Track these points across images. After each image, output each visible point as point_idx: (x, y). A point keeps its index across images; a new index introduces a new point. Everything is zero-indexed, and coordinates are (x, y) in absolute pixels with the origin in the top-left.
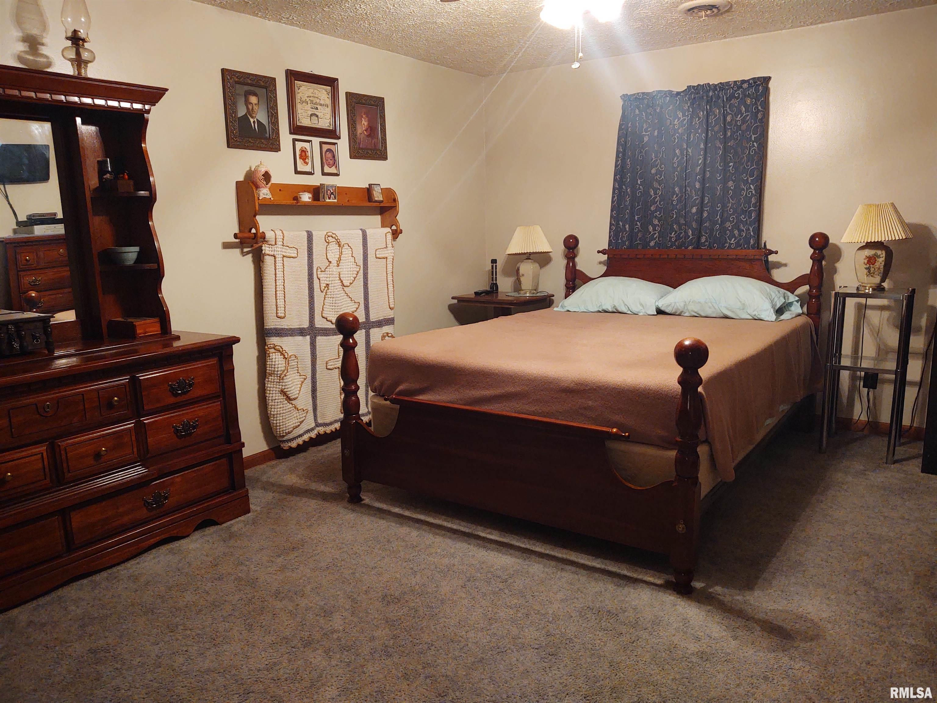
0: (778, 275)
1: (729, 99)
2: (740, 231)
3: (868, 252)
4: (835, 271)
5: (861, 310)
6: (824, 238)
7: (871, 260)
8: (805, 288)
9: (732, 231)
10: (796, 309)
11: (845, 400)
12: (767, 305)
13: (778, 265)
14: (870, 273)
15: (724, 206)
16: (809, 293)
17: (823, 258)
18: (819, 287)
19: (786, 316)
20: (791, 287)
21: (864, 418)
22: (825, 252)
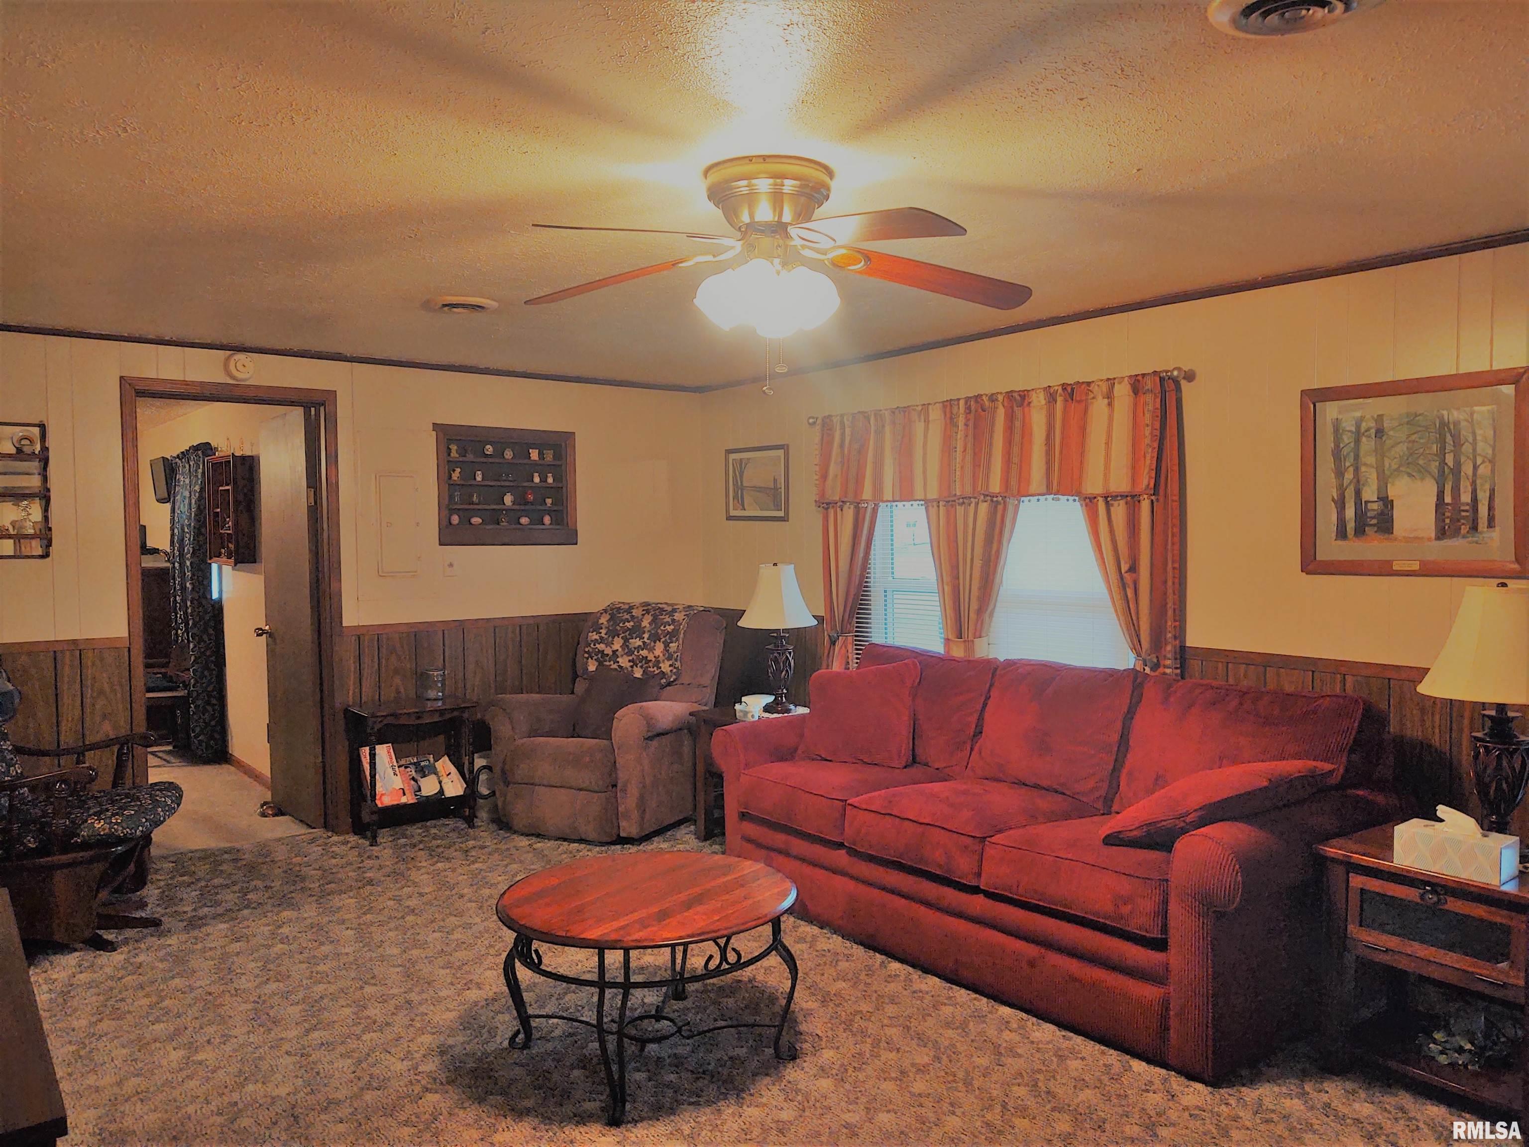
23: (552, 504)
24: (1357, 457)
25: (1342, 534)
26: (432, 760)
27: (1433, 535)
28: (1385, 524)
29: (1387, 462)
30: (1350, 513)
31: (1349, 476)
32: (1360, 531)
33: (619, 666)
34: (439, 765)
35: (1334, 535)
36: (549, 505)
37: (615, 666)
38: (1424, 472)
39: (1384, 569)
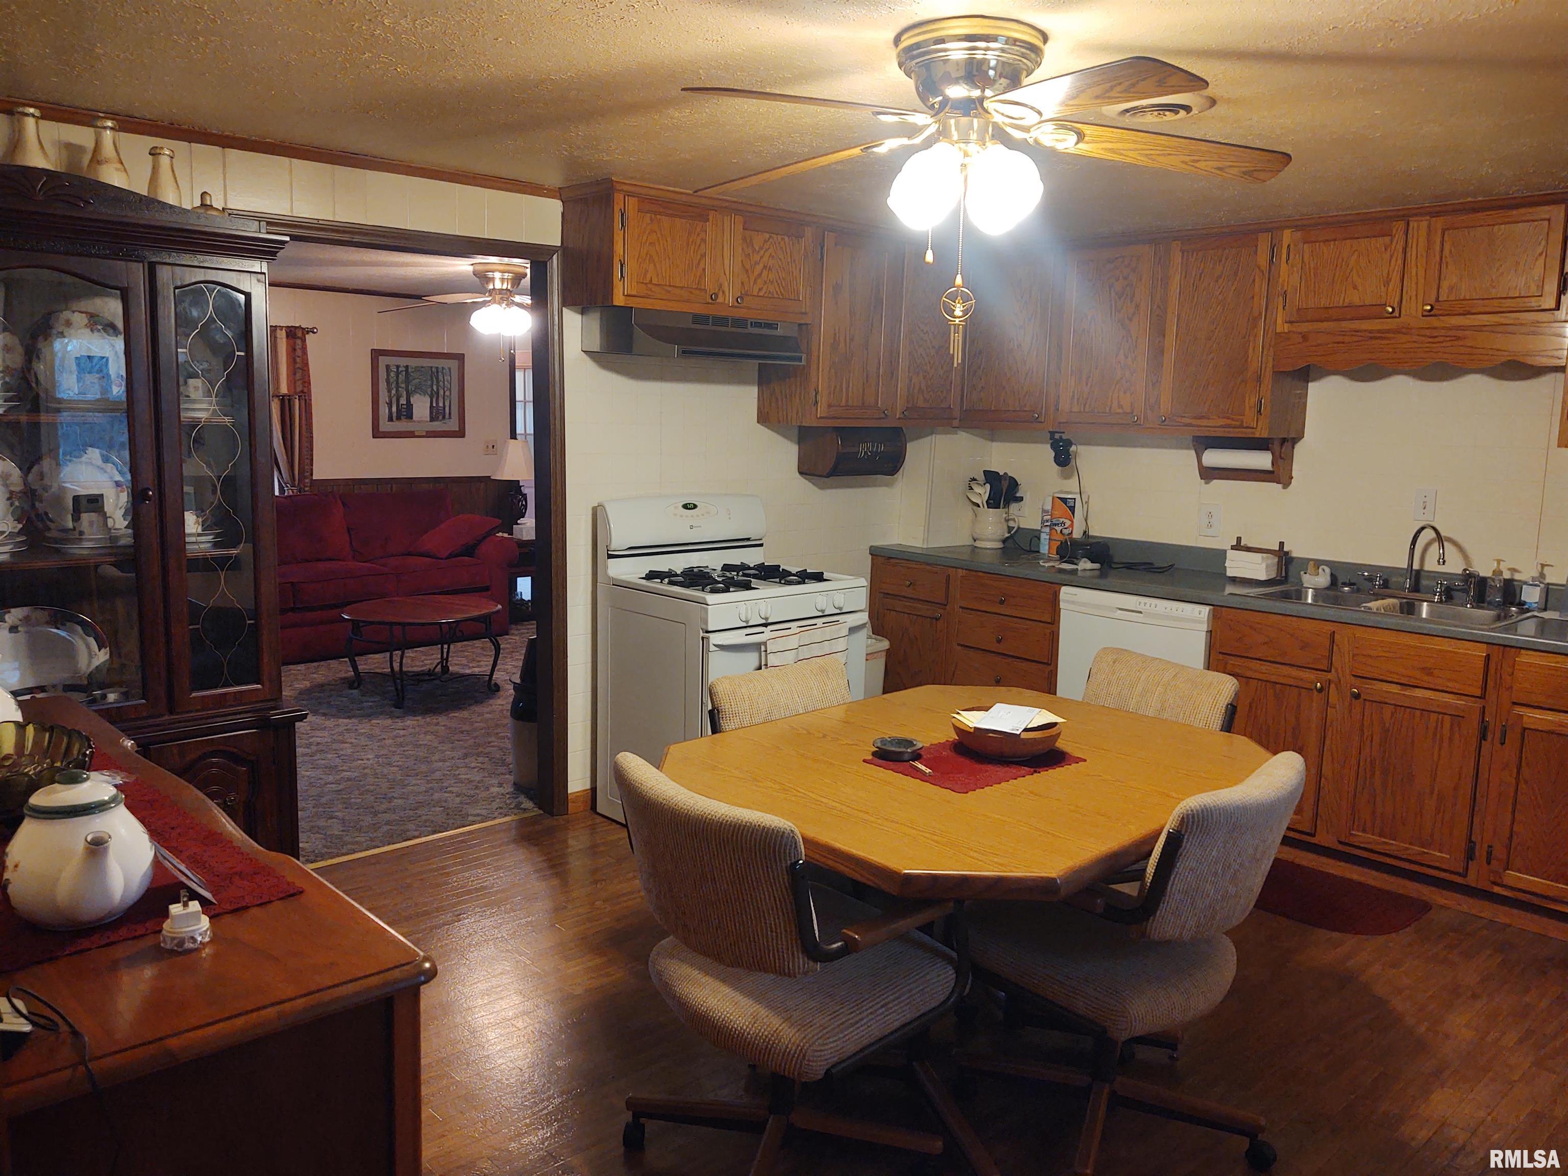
24: (397, 383)
25: (390, 419)
27: (429, 419)
28: (410, 416)
29: (410, 388)
30: (394, 409)
31: (394, 392)
32: (399, 418)
35: (387, 419)
38: (425, 393)
39: (410, 435)
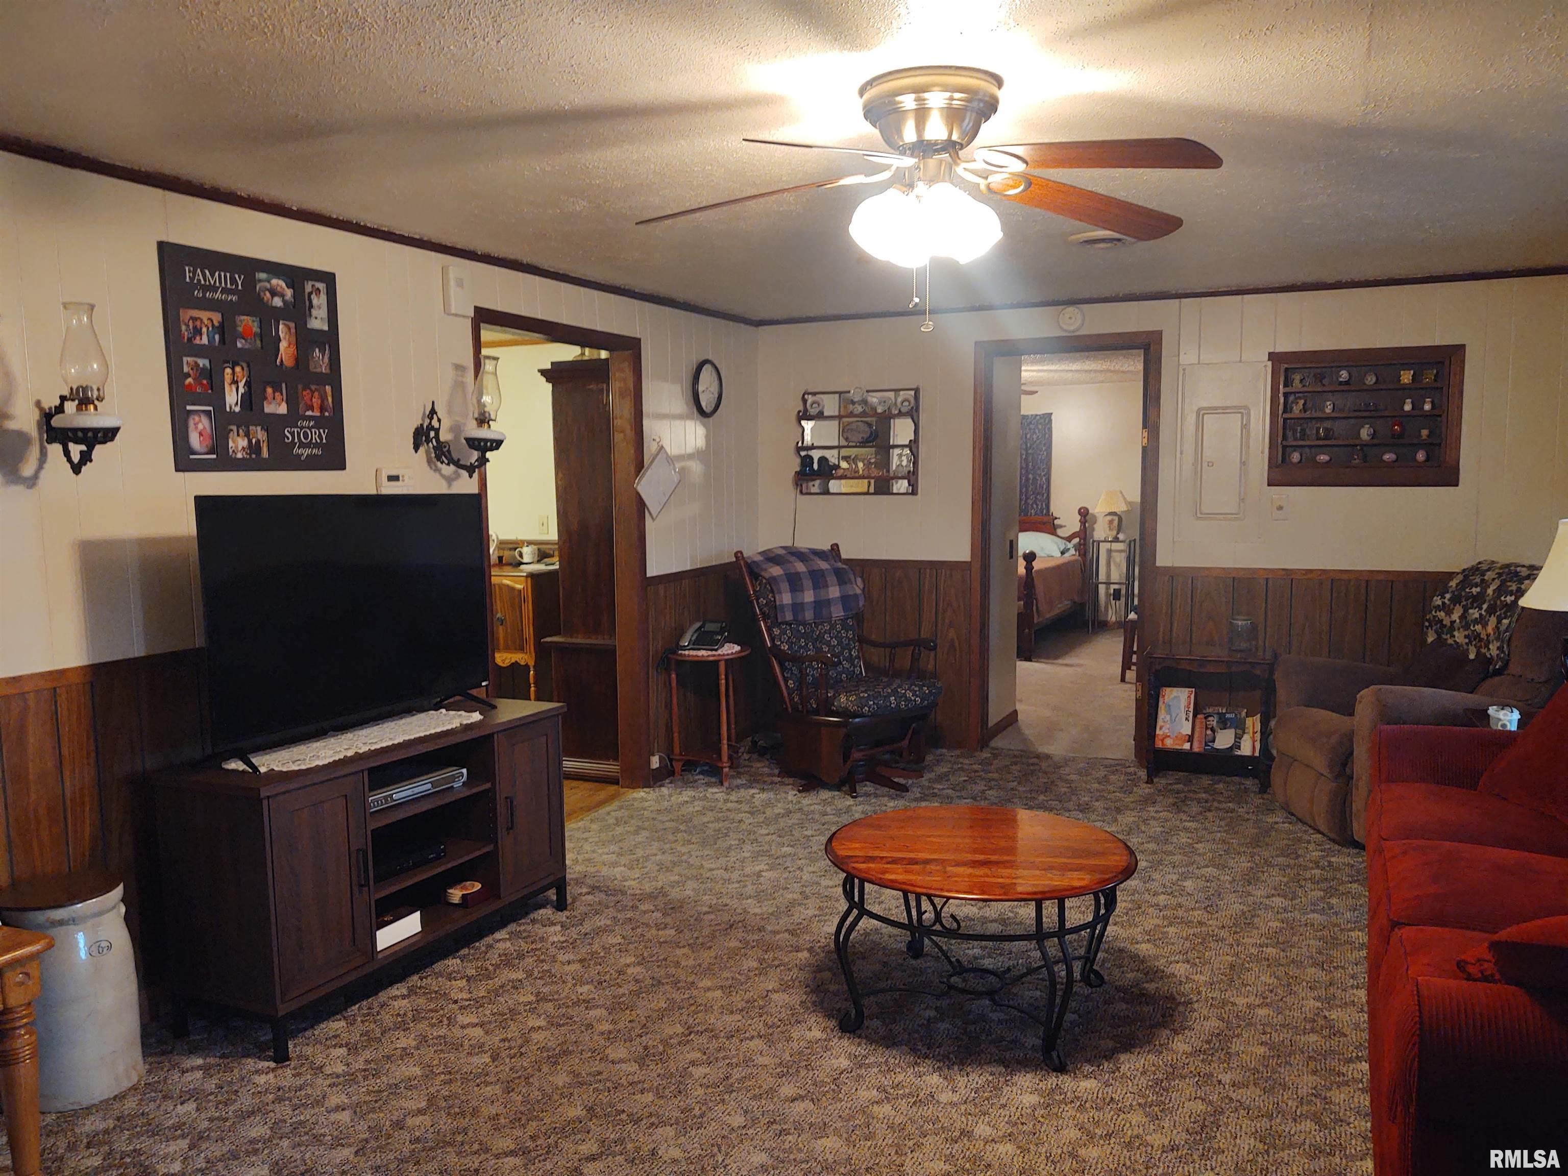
0: (1060, 532)
1: (1028, 425)
2: (1037, 505)
3: (1109, 518)
4: (1093, 530)
5: (1110, 551)
6: (1087, 510)
7: (1111, 522)
8: (1076, 540)
9: (1032, 505)
10: (1072, 551)
11: (1103, 609)
12: (1055, 548)
13: (1061, 526)
14: (1110, 529)
15: (1027, 490)
16: (1079, 544)
17: (1086, 521)
18: (1085, 539)
19: (1067, 555)
20: (1069, 539)
21: (1114, 619)
22: (1088, 518)
23: (1428, 436)
26: (1244, 714)
33: (1455, 641)
34: (1249, 721)
36: (1424, 437)
37: (1450, 641)
